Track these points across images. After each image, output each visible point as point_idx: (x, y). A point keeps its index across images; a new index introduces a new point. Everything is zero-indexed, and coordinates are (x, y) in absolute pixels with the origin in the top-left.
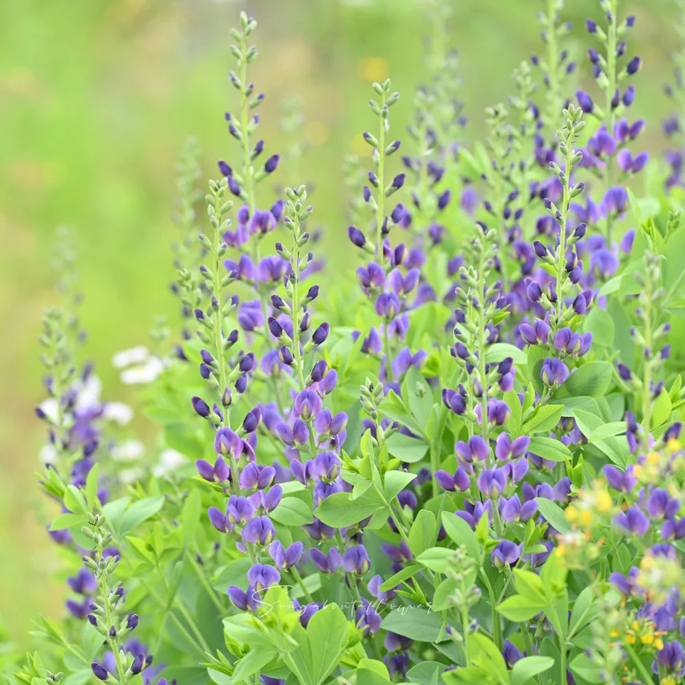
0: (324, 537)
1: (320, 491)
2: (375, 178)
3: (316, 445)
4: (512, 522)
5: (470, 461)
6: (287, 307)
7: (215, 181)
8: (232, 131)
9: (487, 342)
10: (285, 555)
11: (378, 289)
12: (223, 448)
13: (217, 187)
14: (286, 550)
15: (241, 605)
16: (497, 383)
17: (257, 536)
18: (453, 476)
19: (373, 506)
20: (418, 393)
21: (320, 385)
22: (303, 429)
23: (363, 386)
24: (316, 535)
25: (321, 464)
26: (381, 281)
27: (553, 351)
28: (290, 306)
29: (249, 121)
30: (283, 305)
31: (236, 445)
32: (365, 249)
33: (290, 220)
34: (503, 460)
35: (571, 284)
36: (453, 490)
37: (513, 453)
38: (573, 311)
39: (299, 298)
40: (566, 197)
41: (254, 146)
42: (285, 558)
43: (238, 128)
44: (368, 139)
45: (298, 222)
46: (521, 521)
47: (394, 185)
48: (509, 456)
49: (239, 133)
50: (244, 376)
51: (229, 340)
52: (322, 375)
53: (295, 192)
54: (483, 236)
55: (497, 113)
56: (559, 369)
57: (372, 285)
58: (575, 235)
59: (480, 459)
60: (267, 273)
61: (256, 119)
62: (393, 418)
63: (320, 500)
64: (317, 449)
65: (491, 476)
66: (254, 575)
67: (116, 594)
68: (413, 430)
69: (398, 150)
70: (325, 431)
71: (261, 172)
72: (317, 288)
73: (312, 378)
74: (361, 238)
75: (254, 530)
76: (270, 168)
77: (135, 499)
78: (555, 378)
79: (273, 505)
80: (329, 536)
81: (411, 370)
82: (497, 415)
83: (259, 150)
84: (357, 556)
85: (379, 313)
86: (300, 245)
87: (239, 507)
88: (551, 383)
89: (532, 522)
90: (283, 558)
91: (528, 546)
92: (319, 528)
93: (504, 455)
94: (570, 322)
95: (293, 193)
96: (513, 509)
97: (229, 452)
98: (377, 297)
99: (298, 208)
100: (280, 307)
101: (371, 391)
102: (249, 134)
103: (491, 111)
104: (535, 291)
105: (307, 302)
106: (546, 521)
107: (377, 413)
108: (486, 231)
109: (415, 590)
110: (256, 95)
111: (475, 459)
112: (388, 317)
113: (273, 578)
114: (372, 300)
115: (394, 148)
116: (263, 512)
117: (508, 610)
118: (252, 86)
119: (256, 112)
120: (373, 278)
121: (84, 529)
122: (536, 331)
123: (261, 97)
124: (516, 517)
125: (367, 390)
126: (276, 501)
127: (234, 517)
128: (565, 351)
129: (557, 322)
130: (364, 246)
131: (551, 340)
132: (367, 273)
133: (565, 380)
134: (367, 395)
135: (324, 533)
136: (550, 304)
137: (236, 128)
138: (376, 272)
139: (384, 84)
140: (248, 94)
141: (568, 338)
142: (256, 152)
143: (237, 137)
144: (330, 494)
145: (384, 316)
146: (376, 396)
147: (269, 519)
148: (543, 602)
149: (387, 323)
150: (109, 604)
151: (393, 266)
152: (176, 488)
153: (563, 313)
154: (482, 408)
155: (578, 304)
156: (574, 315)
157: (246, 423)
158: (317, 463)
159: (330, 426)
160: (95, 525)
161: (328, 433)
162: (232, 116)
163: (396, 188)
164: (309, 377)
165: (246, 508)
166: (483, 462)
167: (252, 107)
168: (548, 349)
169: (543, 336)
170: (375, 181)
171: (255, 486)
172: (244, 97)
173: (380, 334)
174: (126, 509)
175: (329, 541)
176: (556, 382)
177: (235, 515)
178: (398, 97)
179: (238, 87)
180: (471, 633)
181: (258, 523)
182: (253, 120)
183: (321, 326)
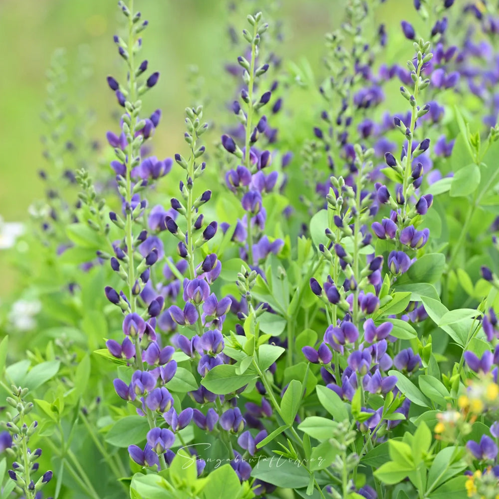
0: (206, 401)
1: (206, 364)
2: (246, 96)
3: (203, 325)
4: (374, 394)
5: (343, 343)
6: (183, 208)
7: (131, 103)
8: (121, 52)
9: (362, 244)
10: (178, 419)
11: (245, 188)
12: (133, 331)
13: (132, 108)
14: (179, 416)
15: (139, 461)
16: (366, 278)
17: (158, 404)
18: (317, 351)
19: (250, 376)
20: (280, 277)
21: (208, 274)
22: (193, 312)
23: (239, 273)
24: (200, 399)
25: (207, 340)
26: (248, 181)
27: (397, 245)
28: (186, 207)
29: (134, 42)
30: (180, 207)
31: (142, 327)
32: (236, 154)
33: (189, 135)
34: (369, 342)
35: (414, 188)
36: (317, 362)
37: (378, 337)
38: (416, 212)
39: (193, 202)
40: (414, 117)
41: (139, 65)
42: (178, 422)
43: (125, 48)
44: (241, 62)
45: (196, 136)
46: (381, 393)
47: (261, 101)
48: (375, 339)
49: (127, 53)
50: (148, 268)
51: (139, 239)
52: (212, 267)
53: (194, 111)
54: (362, 155)
55: (335, 38)
56: (403, 260)
57: (241, 184)
58: (420, 148)
59: (351, 342)
60: (148, 172)
61: (140, 41)
62: (261, 298)
63: (206, 371)
64: (203, 327)
65: (360, 356)
66: (153, 437)
67: (35, 454)
68: (274, 308)
69: (267, 72)
70: (212, 313)
71: (143, 87)
72: (209, 192)
73: (203, 269)
74: (232, 144)
75: (155, 399)
76: (151, 83)
77: (34, 363)
78: (400, 268)
79: (170, 377)
80: (211, 400)
81: (269, 256)
82: (369, 305)
83: (143, 68)
84: (234, 418)
85: (245, 208)
86: (197, 156)
87: (144, 380)
88: (397, 272)
89: (391, 394)
90: (177, 422)
91: (387, 413)
92: (203, 394)
93: (371, 338)
94: (412, 221)
95: (192, 113)
96: (376, 382)
97: (136, 335)
98: (242, 195)
99: (196, 125)
100: (178, 209)
101: (246, 277)
102: (134, 54)
103: (330, 36)
104: (384, 194)
105: (200, 205)
106: (402, 394)
107: (251, 296)
108: (364, 150)
109: (290, 450)
110: (141, 22)
111: (347, 342)
112: (253, 212)
113: (170, 439)
114: (238, 197)
115: (264, 70)
116: (161, 384)
117: (383, 474)
118: (139, 15)
119: (140, 36)
120: (241, 179)
121: (8, 399)
122: (385, 228)
123: (146, 23)
124: (378, 390)
125: (243, 277)
126: (172, 374)
127: (139, 389)
128: (409, 245)
129: (404, 221)
130: (234, 152)
131: (398, 236)
132: (237, 173)
133: (408, 269)
134: (243, 281)
135: (206, 398)
136: (396, 205)
137: (124, 50)
138: (244, 174)
139: (257, 16)
140: (135, 21)
141: (412, 236)
142: (140, 70)
143: (125, 57)
144: (214, 365)
145: (249, 210)
146: (250, 281)
147: (167, 390)
148: (411, 467)
149: (251, 217)
150: (29, 462)
151: (258, 169)
152: (66, 351)
153: (408, 212)
154: (354, 299)
155: (420, 206)
156: (417, 215)
157: (151, 309)
158: (204, 340)
159: (216, 309)
160: (18, 396)
161: (214, 315)
162: (120, 39)
163: (263, 103)
164: (200, 268)
165: (149, 382)
166: (353, 344)
167: (138, 32)
168: (394, 243)
169: (391, 233)
170: (247, 98)
171: (157, 362)
172: (131, 23)
173: (244, 225)
174: (28, 372)
175: (211, 404)
176: (400, 271)
177: (140, 387)
178: (268, 27)
179: (127, 15)
180: (350, 493)
181: (158, 393)
182: (137, 43)
183: (211, 224)
